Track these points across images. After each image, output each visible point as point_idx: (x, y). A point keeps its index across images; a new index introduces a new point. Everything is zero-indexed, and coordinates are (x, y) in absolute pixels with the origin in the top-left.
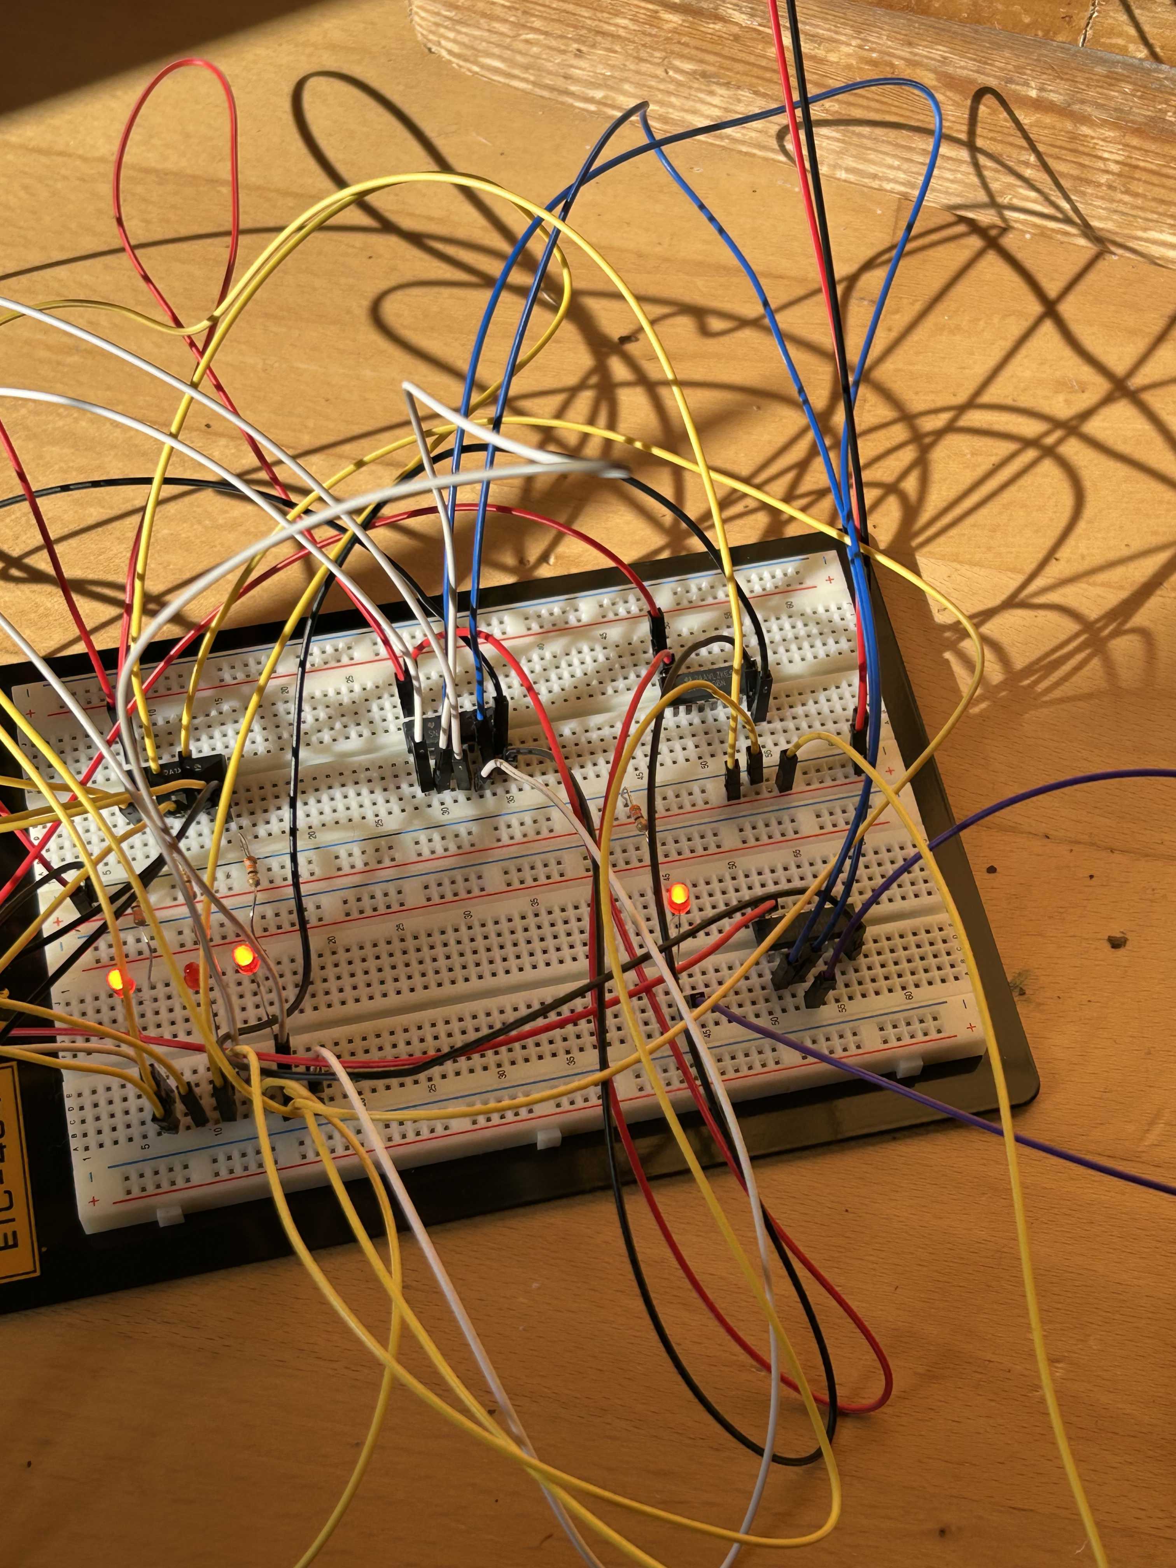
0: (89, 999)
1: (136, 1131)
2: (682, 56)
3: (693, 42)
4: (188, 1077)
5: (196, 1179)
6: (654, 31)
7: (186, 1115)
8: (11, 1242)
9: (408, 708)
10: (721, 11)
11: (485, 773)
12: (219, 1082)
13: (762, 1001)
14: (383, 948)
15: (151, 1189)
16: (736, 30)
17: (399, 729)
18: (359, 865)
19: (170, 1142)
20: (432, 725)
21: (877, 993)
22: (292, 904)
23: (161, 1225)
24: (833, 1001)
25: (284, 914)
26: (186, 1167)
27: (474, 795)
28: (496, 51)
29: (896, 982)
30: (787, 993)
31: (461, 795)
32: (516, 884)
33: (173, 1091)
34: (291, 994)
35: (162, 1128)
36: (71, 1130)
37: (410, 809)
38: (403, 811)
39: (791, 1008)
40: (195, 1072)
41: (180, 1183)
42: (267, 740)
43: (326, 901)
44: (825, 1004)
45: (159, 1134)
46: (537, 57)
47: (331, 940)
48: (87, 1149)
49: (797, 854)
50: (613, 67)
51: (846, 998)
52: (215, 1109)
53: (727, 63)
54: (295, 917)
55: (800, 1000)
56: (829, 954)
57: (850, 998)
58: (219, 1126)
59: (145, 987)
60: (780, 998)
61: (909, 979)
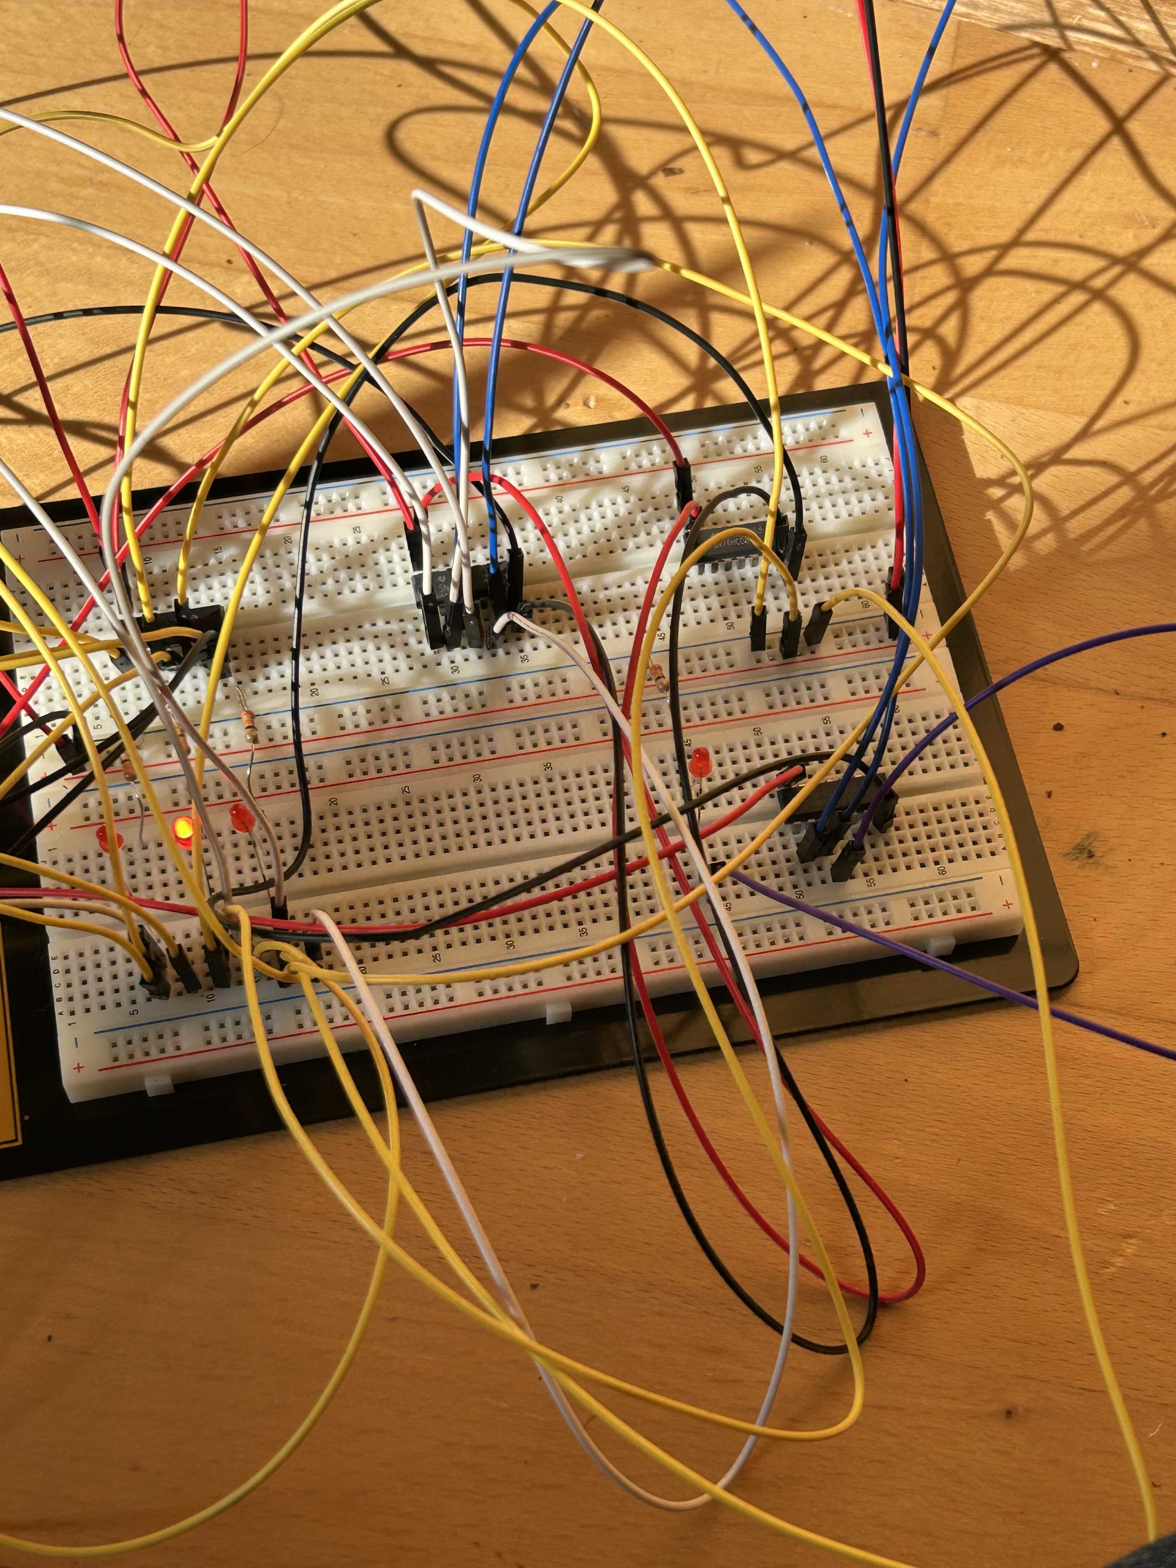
0: (77, 858)
1: (124, 997)
4: (180, 940)
5: (186, 1047)
7: (177, 980)
9: (417, 560)
11: (497, 628)
12: (211, 946)
13: (786, 873)
14: (388, 813)
15: (139, 1056)
17: (408, 583)
18: (364, 725)
19: (160, 1008)
20: (441, 579)
21: (908, 868)
22: (293, 763)
23: (151, 1094)
24: (862, 875)
25: (284, 773)
26: (176, 1034)
27: (486, 654)
29: (929, 856)
30: (813, 866)
31: (471, 653)
32: (529, 748)
33: (163, 956)
34: (290, 857)
35: (151, 993)
36: (56, 993)
37: (417, 667)
38: (411, 669)
39: (817, 881)
40: (188, 936)
41: (170, 1051)
42: (268, 592)
43: (327, 761)
44: (853, 877)
45: (149, 1000)
47: (333, 802)
48: (72, 1013)
49: (826, 720)
51: (875, 873)
52: (207, 975)
54: (295, 778)
55: (827, 873)
56: (856, 827)
57: (880, 873)
58: (212, 992)
59: (136, 846)
60: (805, 871)
61: (943, 854)
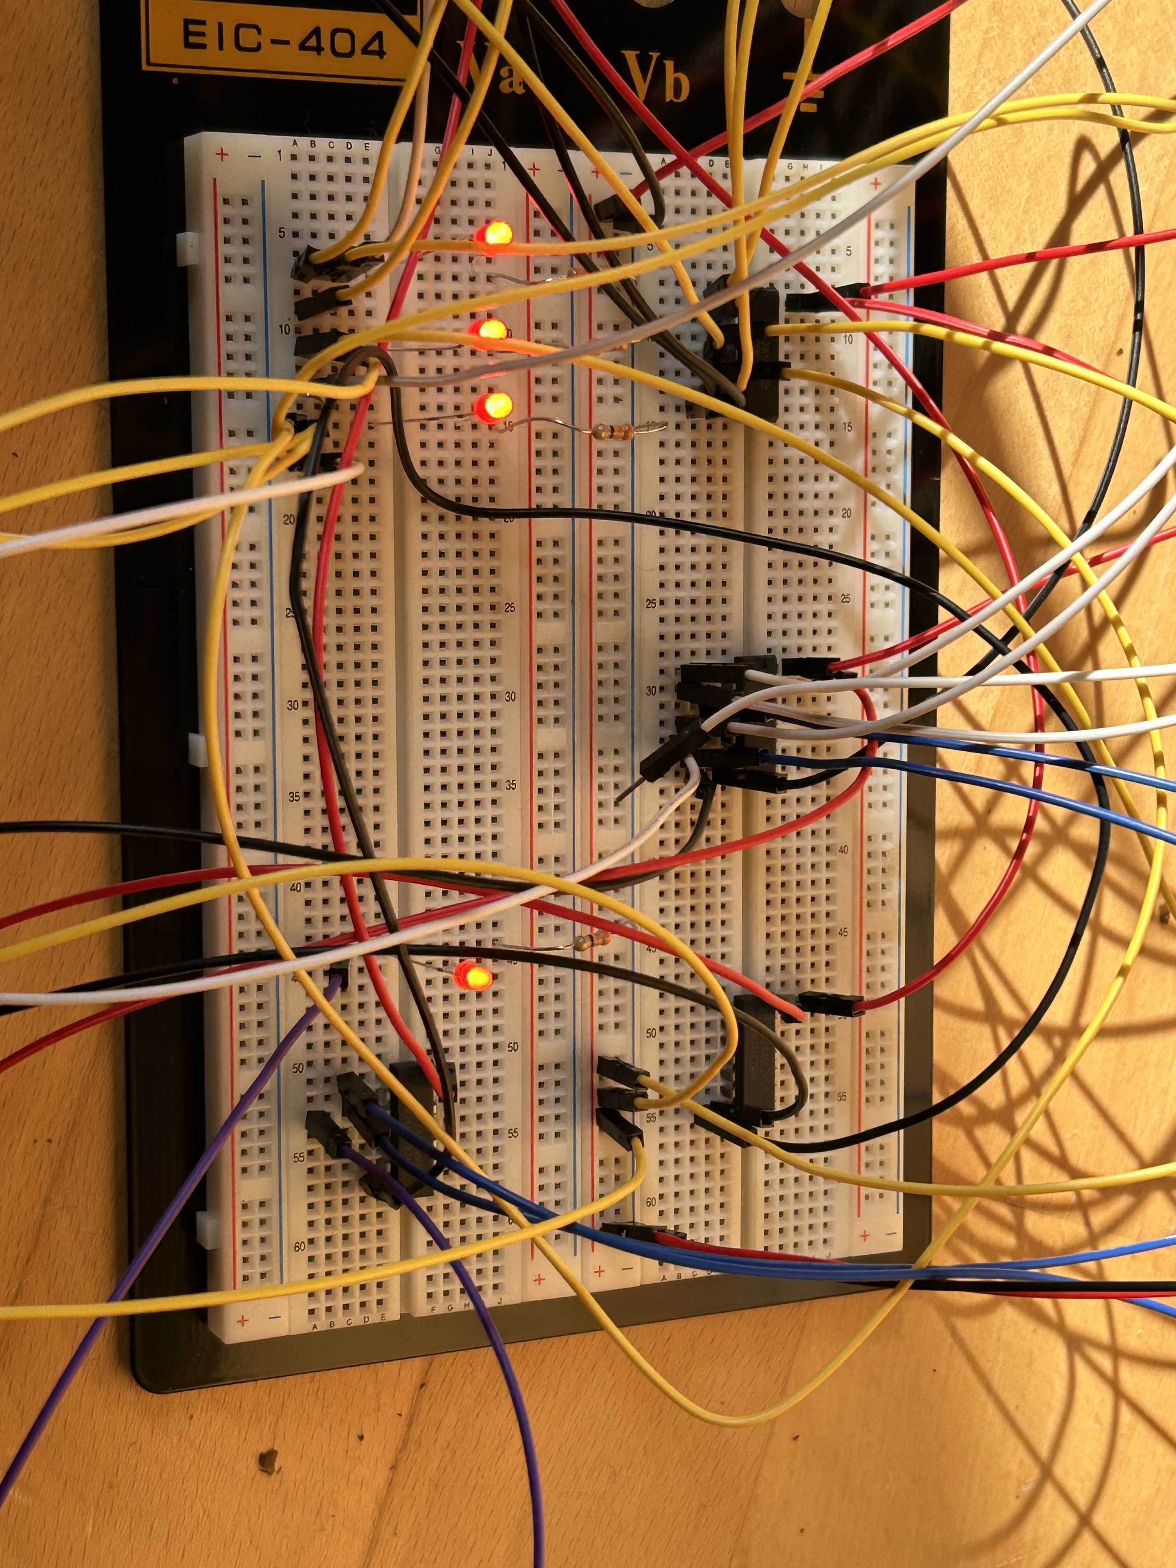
0: (489, 194)
1: (304, 225)
4: (362, 301)
5: (227, 290)
7: (314, 291)
8: (192, 39)
9: (794, 667)
13: (328, 1056)
14: (485, 581)
15: (225, 230)
17: (768, 651)
19: (283, 264)
21: (311, 1206)
23: (180, 236)
24: (311, 1148)
26: (246, 280)
29: (321, 1233)
30: (332, 1089)
31: (669, 714)
32: (539, 765)
33: (349, 279)
35: (301, 258)
36: (322, 143)
37: (663, 645)
38: (662, 637)
39: (311, 1092)
41: (226, 269)
44: (309, 1136)
45: (296, 254)
48: (294, 157)
49: (513, 1132)
51: (310, 1165)
52: (316, 330)
55: (320, 1106)
56: (373, 1156)
57: (310, 1171)
58: (292, 332)
60: (327, 1080)
61: (321, 1251)
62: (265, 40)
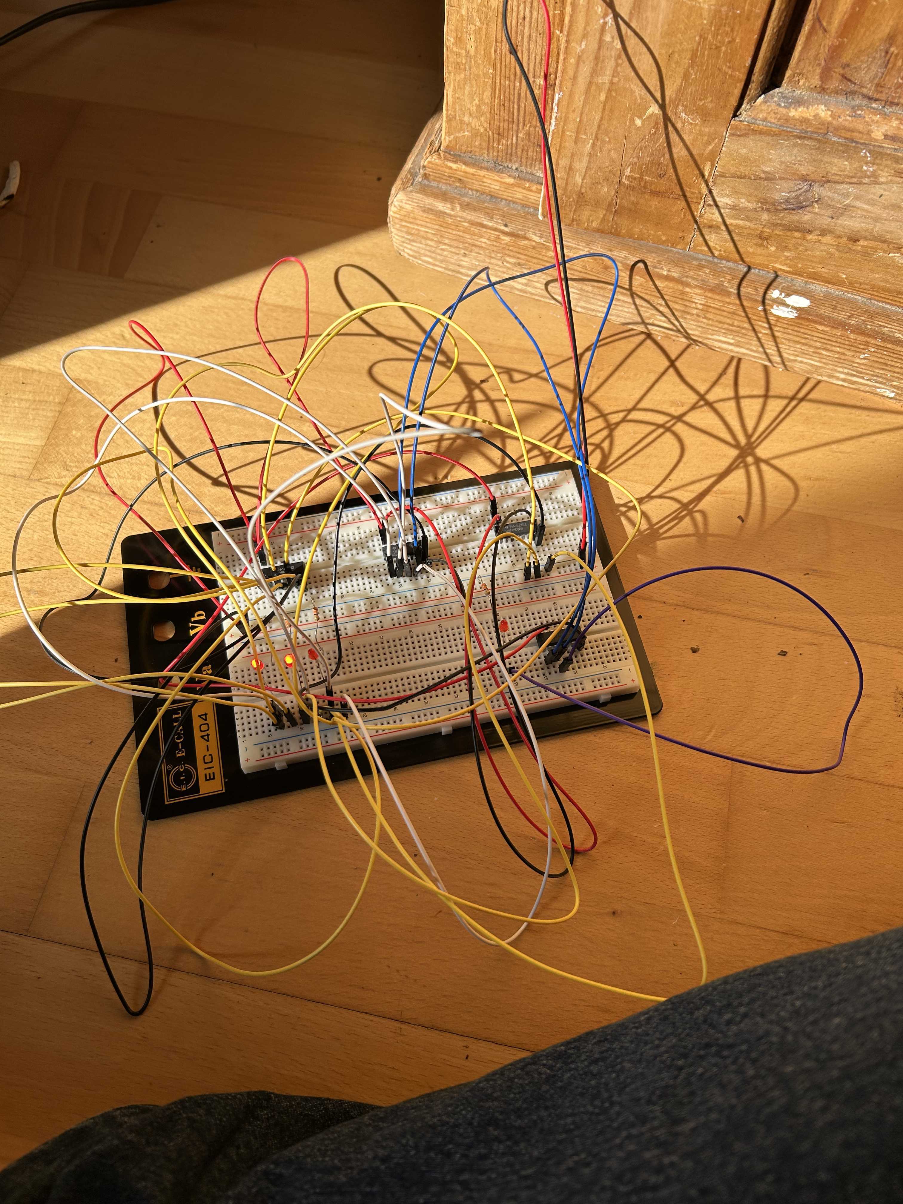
0: (245, 670)
1: (266, 729)
2: (509, 256)
3: (515, 250)
4: (288, 705)
5: (292, 750)
6: (498, 244)
7: (287, 722)
8: (212, 777)
9: (384, 541)
10: (527, 235)
11: (418, 569)
12: (300, 709)
13: (540, 670)
14: (374, 647)
15: (272, 754)
16: (534, 244)
17: (381, 551)
18: (363, 610)
19: (280, 733)
20: (394, 548)
22: (334, 627)
23: (277, 770)
24: (572, 669)
25: (330, 632)
26: (288, 745)
27: (413, 579)
28: (429, 254)
29: (600, 660)
30: (551, 666)
31: (407, 579)
32: (432, 618)
33: (281, 711)
34: (333, 668)
35: (277, 727)
36: (238, 728)
37: (385, 585)
38: (382, 586)
39: (553, 673)
40: (291, 704)
41: (285, 752)
42: (323, 555)
43: (348, 626)
44: (568, 670)
45: (276, 730)
46: (446, 256)
47: (351, 643)
48: (244, 736)
49: (555, 604)
50: (479, 261)
52: (299, 721)
53: (530, 259)
54: (335, 633)
55: (557, 669)
56: (569, 649)
57: (579, 668)
58: (301, 727)
59: (270, 665)
60: (548, 668)
61: (605, 659)
62: (208, 753)
